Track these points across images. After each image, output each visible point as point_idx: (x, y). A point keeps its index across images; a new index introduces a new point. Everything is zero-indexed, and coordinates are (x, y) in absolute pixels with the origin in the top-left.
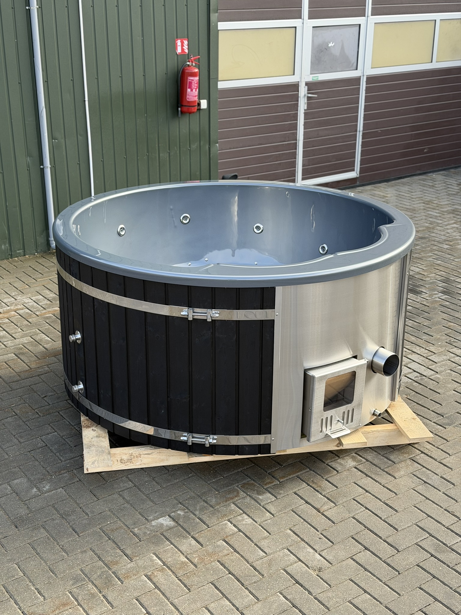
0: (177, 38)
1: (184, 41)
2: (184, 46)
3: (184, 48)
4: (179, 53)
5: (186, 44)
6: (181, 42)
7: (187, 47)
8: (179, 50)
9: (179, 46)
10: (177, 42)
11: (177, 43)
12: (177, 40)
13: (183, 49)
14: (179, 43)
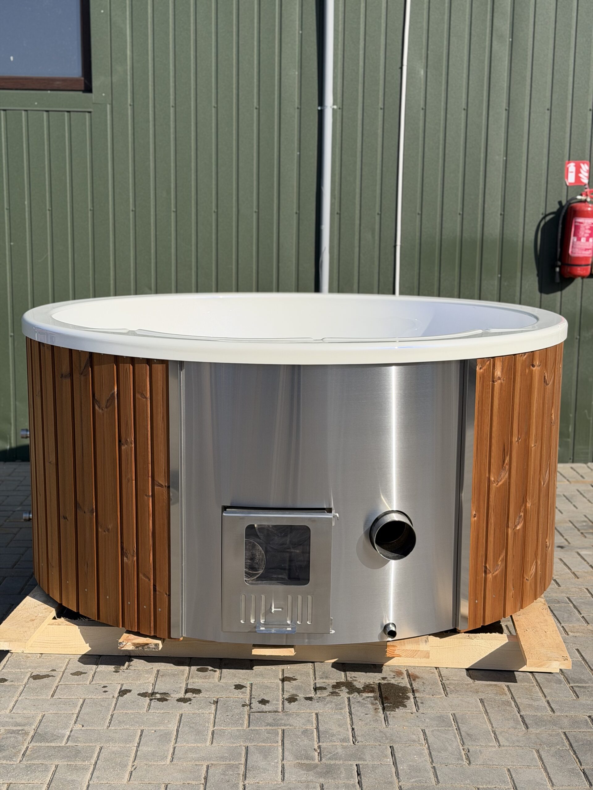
0: (569, 160)
1: (582, 165)
2: (580, 173)
3: (580, 175)
4: (570, 183)
5: (585, 170)
6: (575, 166)
7: (587, 175)
8: (571, 179)
9: (572, 172)
10: (568, 166)
11: (568, 169)
12: (569, 163)
13: (578, 178)
14: (572, 167)
